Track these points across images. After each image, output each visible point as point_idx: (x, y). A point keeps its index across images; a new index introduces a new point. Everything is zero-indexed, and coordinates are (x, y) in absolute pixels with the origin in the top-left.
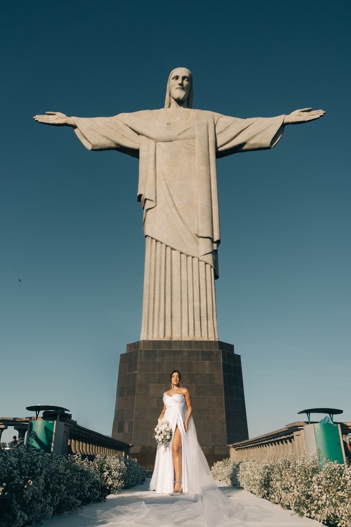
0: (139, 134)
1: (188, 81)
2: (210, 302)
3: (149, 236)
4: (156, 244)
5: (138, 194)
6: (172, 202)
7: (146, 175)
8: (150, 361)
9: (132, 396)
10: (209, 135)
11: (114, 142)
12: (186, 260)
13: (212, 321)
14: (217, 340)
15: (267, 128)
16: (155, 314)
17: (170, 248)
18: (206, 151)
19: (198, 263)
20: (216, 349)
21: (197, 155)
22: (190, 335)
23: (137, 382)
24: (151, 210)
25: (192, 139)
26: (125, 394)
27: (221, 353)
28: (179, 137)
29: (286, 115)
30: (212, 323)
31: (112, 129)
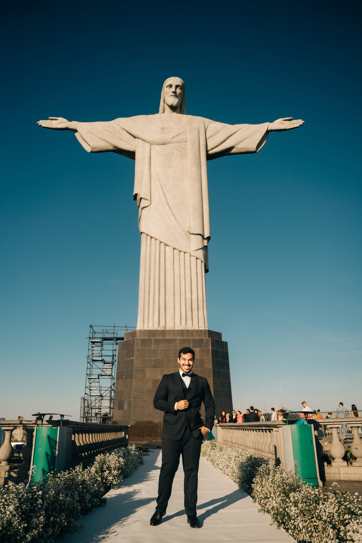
0: (135, 137)
1: (181, 89)
2: (200, 294)
3: (144, 233)
4: (151, 240)
5: (134, 194)
6: (166, 201)
7: (142, 176)
8: (146, 348)
9: (130, 379)
10: (200, 139)
11: (112, 144)
12: (179, 255)
13: (203, 312)
14: (207, 329)
15: (253, 134)
16: (150, 305)
17: (164, 244)
18: (198, 154)
19: (189, 258)
20: (206, 337)
21: (189, 157)
22: (182, 325)
23: (134, 367)
24: (146, 208)
25: (185, 142)
26: (124, 378)
27: (210, 341)
28: (173, 140)
29: (270, 123)
30: (203, 313)
31: (110, 133)
